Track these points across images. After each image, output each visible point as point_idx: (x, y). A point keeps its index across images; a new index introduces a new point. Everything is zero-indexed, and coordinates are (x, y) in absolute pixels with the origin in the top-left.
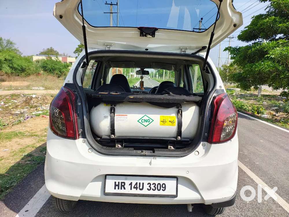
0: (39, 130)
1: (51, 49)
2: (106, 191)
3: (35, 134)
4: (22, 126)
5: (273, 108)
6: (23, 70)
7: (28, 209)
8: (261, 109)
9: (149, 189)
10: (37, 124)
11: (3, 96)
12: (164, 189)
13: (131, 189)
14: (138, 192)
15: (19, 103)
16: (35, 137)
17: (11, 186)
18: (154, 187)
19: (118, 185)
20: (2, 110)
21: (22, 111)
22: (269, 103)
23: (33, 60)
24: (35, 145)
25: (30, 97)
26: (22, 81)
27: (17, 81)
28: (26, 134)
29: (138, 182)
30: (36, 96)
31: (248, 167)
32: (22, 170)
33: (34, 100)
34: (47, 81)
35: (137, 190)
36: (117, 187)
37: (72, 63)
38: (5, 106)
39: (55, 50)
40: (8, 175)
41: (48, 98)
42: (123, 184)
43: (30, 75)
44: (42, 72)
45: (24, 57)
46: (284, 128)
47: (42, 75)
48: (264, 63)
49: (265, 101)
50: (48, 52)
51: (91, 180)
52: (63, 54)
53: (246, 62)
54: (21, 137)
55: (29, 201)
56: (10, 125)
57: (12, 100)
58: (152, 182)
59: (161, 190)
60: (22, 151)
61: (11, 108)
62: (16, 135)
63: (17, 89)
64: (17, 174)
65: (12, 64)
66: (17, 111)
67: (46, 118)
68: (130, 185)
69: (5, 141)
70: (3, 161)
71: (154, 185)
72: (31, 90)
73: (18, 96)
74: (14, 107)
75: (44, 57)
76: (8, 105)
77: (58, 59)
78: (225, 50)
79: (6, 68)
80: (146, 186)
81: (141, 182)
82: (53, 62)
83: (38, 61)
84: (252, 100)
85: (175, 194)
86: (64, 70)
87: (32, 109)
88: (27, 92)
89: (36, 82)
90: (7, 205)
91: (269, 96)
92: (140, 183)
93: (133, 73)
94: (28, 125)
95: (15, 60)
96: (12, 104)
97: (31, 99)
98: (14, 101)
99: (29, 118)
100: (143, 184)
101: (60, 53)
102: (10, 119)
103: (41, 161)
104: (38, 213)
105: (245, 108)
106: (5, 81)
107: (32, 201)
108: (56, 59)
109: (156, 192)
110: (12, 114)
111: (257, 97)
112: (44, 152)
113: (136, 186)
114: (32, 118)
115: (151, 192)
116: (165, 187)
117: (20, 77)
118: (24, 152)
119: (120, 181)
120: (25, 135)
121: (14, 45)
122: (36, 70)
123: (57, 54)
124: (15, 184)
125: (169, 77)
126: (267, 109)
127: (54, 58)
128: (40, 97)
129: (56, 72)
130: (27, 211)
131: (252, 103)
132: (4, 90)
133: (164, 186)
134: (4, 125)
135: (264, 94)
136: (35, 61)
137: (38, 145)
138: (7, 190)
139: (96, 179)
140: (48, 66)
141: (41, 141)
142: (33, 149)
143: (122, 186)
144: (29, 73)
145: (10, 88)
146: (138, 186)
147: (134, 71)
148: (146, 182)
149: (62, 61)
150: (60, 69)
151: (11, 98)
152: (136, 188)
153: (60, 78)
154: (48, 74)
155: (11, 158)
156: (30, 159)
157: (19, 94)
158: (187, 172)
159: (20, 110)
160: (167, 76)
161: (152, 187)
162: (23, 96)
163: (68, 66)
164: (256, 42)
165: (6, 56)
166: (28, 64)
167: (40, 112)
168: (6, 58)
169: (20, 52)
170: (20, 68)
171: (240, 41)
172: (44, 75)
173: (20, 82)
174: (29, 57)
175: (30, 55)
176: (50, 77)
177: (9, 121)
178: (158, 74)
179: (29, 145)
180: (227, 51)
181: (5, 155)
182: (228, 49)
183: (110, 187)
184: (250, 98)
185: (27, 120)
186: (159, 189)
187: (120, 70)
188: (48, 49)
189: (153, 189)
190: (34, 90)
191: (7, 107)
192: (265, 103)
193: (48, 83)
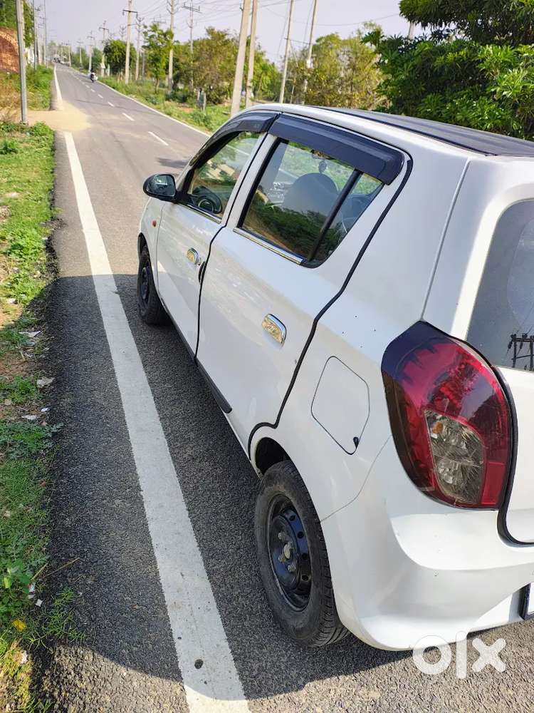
160: (135, 70)
178: (103, 60)
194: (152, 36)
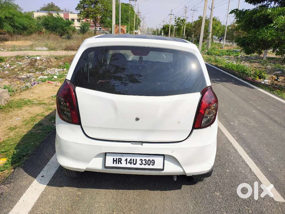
0: (46, 97)
1: (52, 4)
2: (107, 165)
3: (42, 102)
4: (30, 92)
5: (277, 72)
6: (25, 28)
7: (44, 175)
8: (263, 74)
9: (141, 164)
10: (44, 91)
11: (8, 58)
12: (153, 164)
13: (126, 164)
14: (132, 166)
15: (24, 65)
16: (43, 105)
17: (27, 154)
18: (146, 162)
19: (116, 161)
20: (9, 73)
21: (28, 75)
22: (273, 67)
23: (34, 16)
24: (44, 114)
25: (34, 59)
26: (24, 40)
27: (20, 40)
28: (34, 102)
29: (132, 158)
30: (40, 58)
31: (235, 138)
32: (35, 139)
33: (38, 62)
34: (50, 40)
35: (131, 164)
36: (115, 162)
37: (74, 20)
38: (11, 68)
39: (56, 5)
40: (23, 143)
41: (52, 60)
42: (120, 160)
43: (32, 33)
44: (44, 29)
45: (25, 13)
46: (279, 97)
47: (44, 34)
48: (268, 31)
49: (269, 64)
50: (49, 8)
51: (95, 156)
52: (65, 10)
53: (251, 27)
54: (30, 105)
55: (43, 168)
56: (18, 90)
57: (17, 62)
58: (143, 158)
59: (151, 164)
60: (33, 119)
61: (17, 70)
62: (26, 103)
63: (21, 50)
64: (31, 142)
65: (13, 23)
66: (23, 75)
67: (51, 85)
68: (125, 160)
69: (16, 110)
70: (17, 129)
71: (145, 161)
72: (35, 50)
73: (22, 57)
74: (20, 69)
75: (44, 14)
76: (14, 67)
77: (59, 16)
78: (231, 13)
79: (7, 27)
80: (139, 162)
81: (135, 158)
82: (55, 19)
83: (39, 18)
84: (256, 63)
85: (162, 168)
86: (66, 27)
87: (37, 73)
88: (31, 53)
89: (39, 42)
90: (26, 171)
91: (274, 59)
92: (133, 159)
93: (137, 31)
94: (36, 91)
95: (16, 18)
96: (17, 66)
97: (36, 61)
98: (19, 63)
99: (35, 84)
100: (136, 160)
101: (61, 9)
102: (17, 85)
103: (51, 130)
104: (52, 178)
105: (248, 72)
106: (8, 41)
107: (46, 168)
108: (57, 16)
109: (147, 167)
110: (19, 79)
111: (262, 59)
112: (53, 121)
113: (130, 162)
114: (38, 83)
115: (143, 166)
116: (154, 163)
117: (23, 36)
118: (35, 120)
119: (118, 158)
120: (34, 104)
121: (13, 1)
122: (38, 28)
123: (58, 9)
124: (30, 152)
125: (175, 35)
126: (270, 72)
127: (55, 15)
128: (44, 59)
129: (59, 29)
130: (43, 176)
131: (256, 66)
132: (8, 50)
133: (153, 161)
134: (12, 90)
135: (270, 56)
136: (36, 17)
137: (47, 114)
138: (24, 157)
139: (98, 156)
140: (50, 24)
141: (49, 110)
142: (43, 118)
143: (119, 161)
144: (31, 32)
145: (13, 49)
146: (132, 162)
147: (138, 28)
148: (138, 158)
149: (63, 18)
150: (63, 26)
151: (15, 60)
152: (131, 163)
153: (63, 37)
154: (50, 32)
155: (24, 127)
156: (41, 128)
157: (23, 55)
158: (172, 152)
159: (26, 74)
160: (173, 34)
161: (144, 162)
162: (27, 58)
163: (70, 24)
164: (264, 4)
165: (6, 13)
166: (30, 21)
167: (46, 77)
168: (6, 15)
169: (20, 8)
170: (21, 27)
171: (247, 3)
172: (47, 34)
173: (23, 42)
174: (29, 13)
175: (31, 11)
176: (53, 36)
177: (17, 86)
178: (163, 32)
179: (38, 113)
180: (233, 14)
181: (19, 124)
182: (235, 12)
183: (109, 162)
184: (255, 61)
185: (34, 85)
186: (149, 164)
187: (123, 30)
188: (49, 4)
189: (144, 164)
190: (37, 50)
191: (13, 69)
192: (269, 66)
193: (51, 42)
194: (178, 22)
